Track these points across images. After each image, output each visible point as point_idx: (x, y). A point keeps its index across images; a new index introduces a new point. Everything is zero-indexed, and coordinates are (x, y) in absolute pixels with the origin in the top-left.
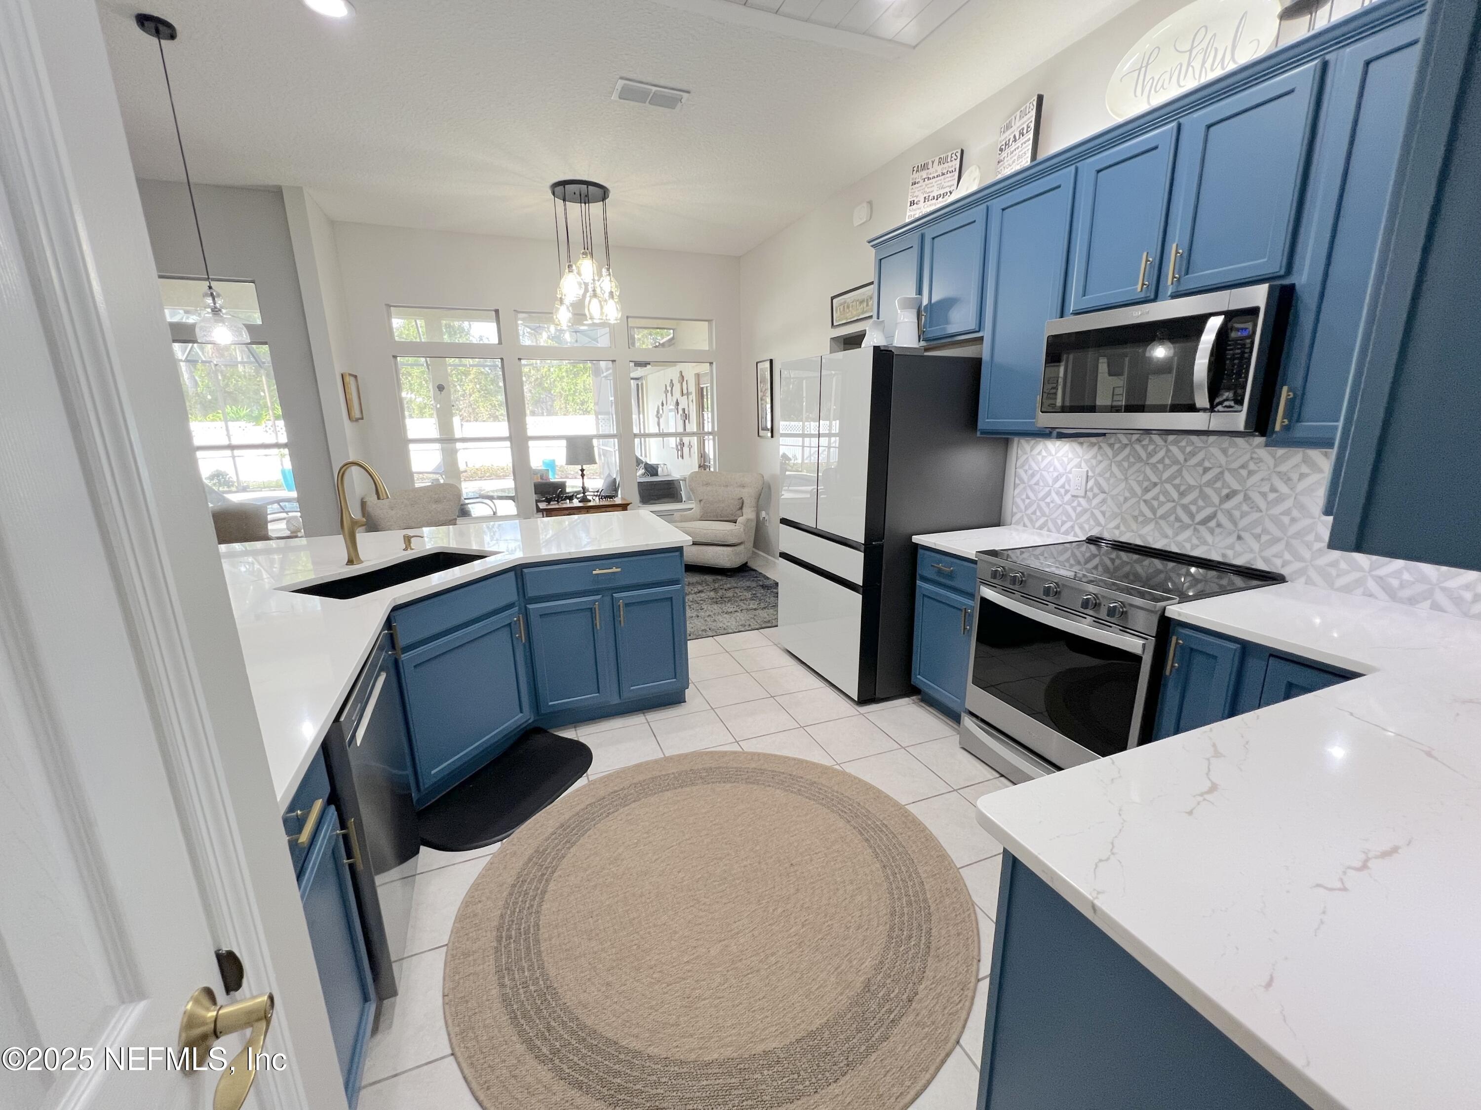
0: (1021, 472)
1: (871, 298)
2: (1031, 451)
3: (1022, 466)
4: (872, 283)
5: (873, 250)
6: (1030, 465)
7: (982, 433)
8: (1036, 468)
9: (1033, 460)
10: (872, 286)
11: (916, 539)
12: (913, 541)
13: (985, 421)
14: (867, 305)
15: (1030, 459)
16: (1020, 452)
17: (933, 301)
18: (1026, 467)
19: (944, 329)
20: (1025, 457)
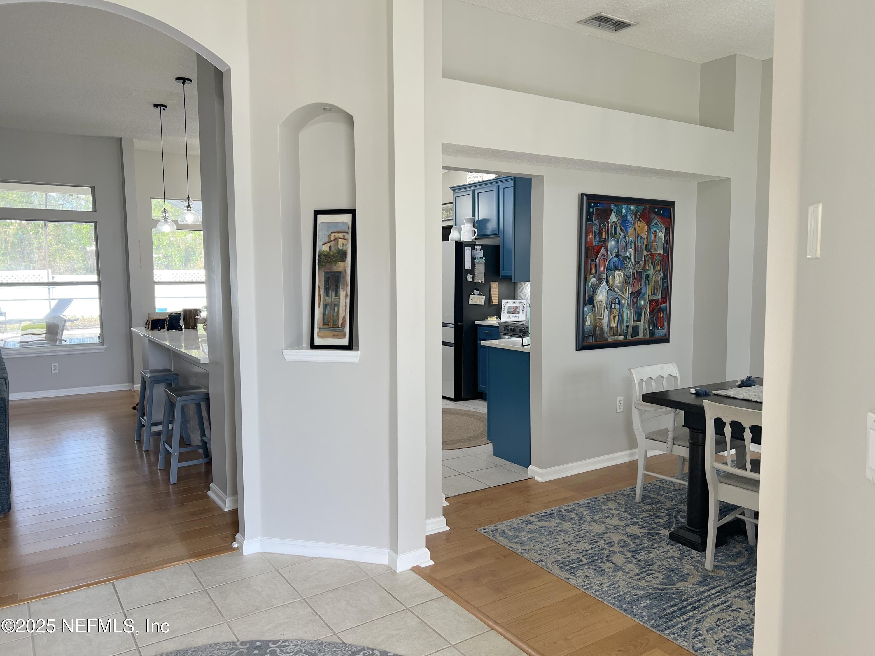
0: (521, 294)
1: (452, 210)
2: (524, 285)
3: (521, 292)
4: (452, 203)
5: (452, 192)
6: (524, 291)
7: (502, 277)
8: (527, 292)
9: (525, 288)
10: (452, 204)
11: (477, 322)
12: (475, 323)
13: (503, 272)
14: (450, 213)
15: (524, 289)
16: (520, 285)
17: (480, 219)
18: (523, 292)
19: (485, 232)
20: (522, 287)
